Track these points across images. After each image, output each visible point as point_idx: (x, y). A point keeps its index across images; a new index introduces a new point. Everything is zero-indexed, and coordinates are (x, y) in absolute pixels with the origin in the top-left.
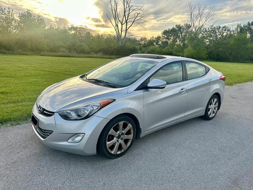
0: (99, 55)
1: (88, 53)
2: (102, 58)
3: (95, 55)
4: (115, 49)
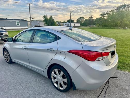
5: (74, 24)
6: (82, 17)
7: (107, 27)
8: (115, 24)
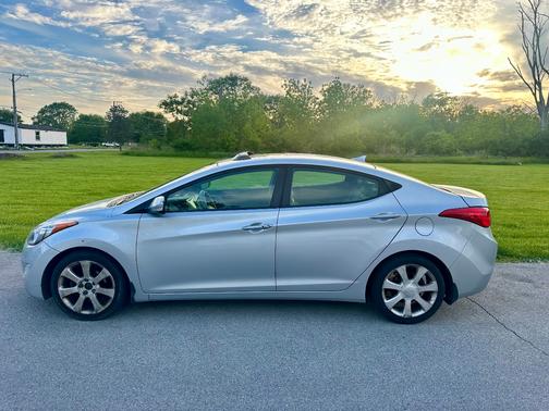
0: (474, 157)
1: (449, 153)
2: (480, 163)
3: (464, 157)
4: (526, 140)
5: (38, 133)
6: (64, 105)
7: (194, 150)
8: (219, 140)
